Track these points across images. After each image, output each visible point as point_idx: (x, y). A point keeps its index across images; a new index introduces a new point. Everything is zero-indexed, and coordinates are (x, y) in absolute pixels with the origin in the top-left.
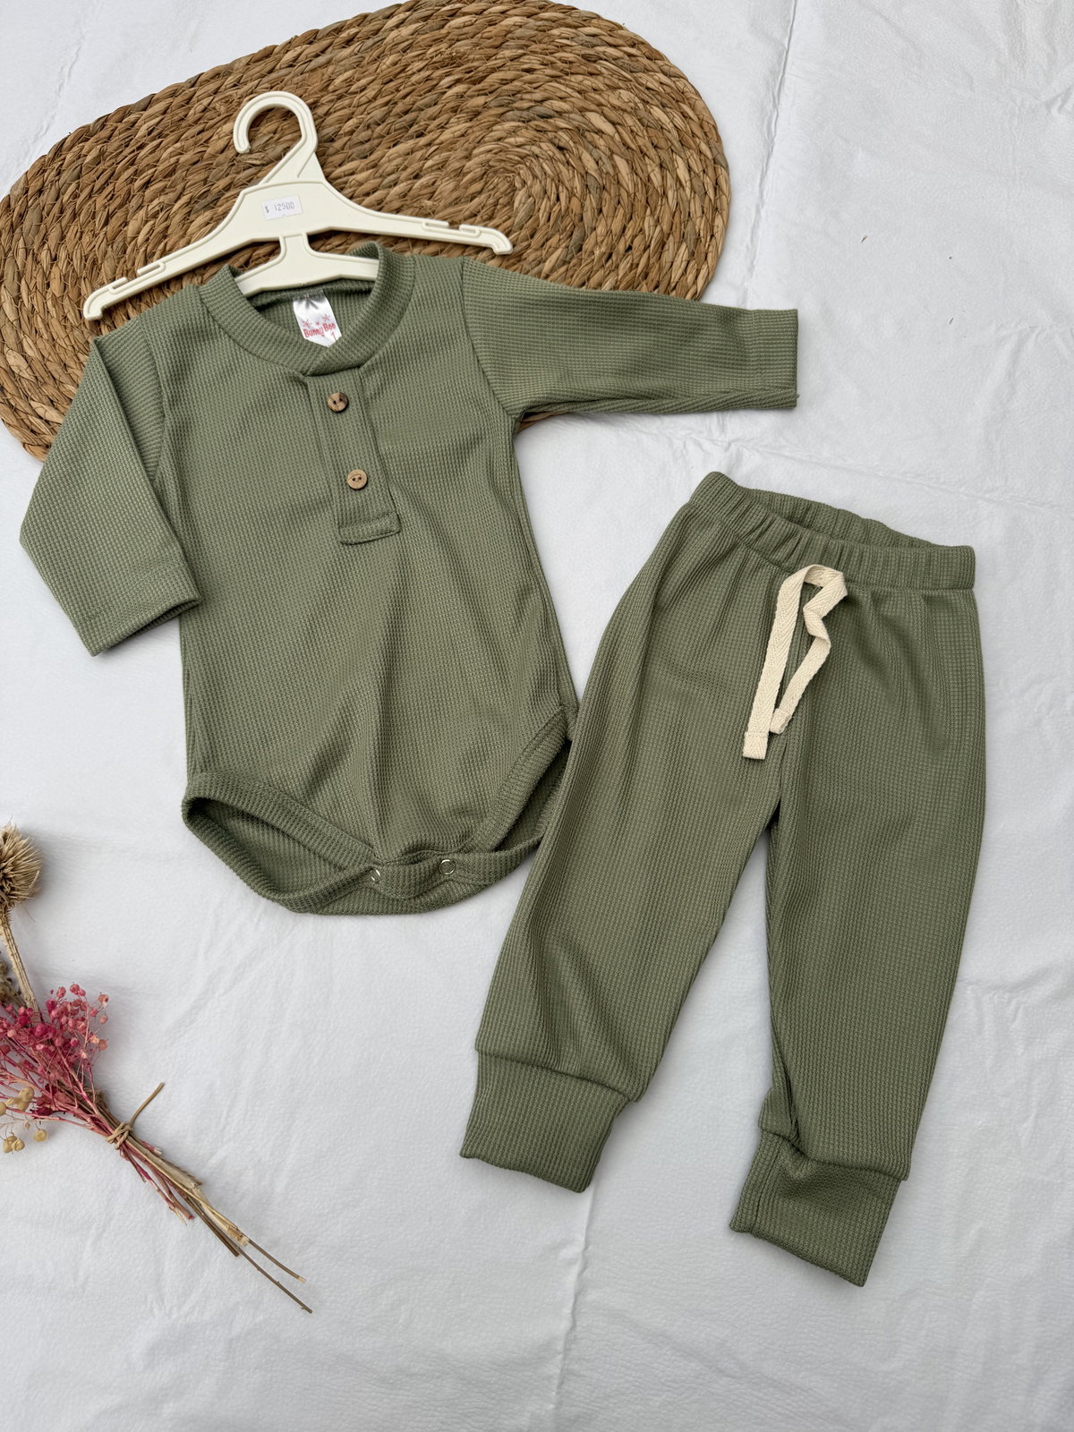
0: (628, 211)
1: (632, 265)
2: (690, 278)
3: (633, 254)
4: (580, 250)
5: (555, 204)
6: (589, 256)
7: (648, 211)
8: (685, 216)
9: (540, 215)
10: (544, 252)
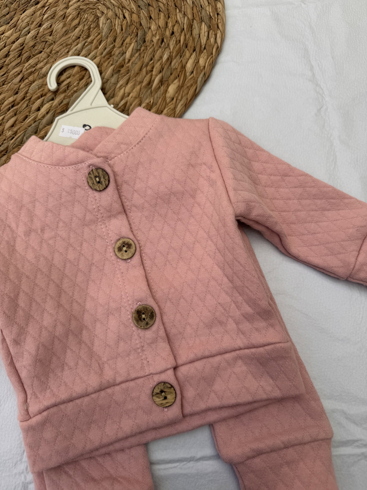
0: (166, 13)
1: (176, 41)
2: (212, 40)
3: (175, 36)
4: (145, 41)
5: (124, 20)
6: (150, 43)
7: (178, 11)
8: (199, 8)
9: (116, 28)
10: (124, 48)
